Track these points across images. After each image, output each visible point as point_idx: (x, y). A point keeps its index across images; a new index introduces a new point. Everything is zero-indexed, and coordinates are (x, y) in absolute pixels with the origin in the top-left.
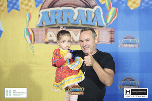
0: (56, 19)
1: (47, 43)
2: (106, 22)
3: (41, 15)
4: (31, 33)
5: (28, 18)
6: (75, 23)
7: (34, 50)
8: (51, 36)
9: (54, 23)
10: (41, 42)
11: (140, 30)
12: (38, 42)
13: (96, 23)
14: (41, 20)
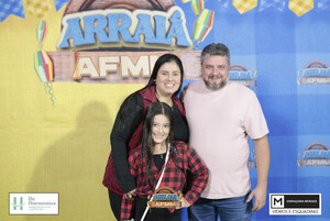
0: (95, 34)
1: (78, 80)
2: (192, 38)
3: (66, 25)
4: (48, 61)
5: (40, 32)
6: (132, 40)
7: (52, 95)
9: (92, 41)
10: (66, 80)
11: (257, 53)
12: (61, 79)
13: (174, 40)
14: (66, 35)
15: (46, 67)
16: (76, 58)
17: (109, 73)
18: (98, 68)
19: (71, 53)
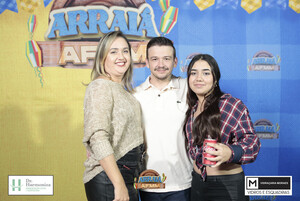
0: (77, 26)
1: (63, 66)
2: (159, 30)
3: (53, 19)
4: (37, 49)
5: (31, 25)
7: (41, 78)
8: (69, 54)
9: (75, 32)
11: (214, 44)
12: (48, 65)
13: (144, 32)
14: (53, 27)
15: (36, 54)
16: (62, 47)
17: (89, 60)
18: (80, 56)
19: (58, 42)
